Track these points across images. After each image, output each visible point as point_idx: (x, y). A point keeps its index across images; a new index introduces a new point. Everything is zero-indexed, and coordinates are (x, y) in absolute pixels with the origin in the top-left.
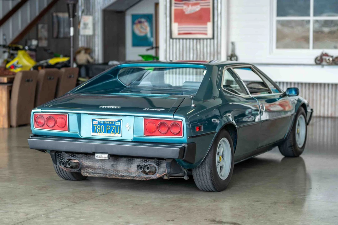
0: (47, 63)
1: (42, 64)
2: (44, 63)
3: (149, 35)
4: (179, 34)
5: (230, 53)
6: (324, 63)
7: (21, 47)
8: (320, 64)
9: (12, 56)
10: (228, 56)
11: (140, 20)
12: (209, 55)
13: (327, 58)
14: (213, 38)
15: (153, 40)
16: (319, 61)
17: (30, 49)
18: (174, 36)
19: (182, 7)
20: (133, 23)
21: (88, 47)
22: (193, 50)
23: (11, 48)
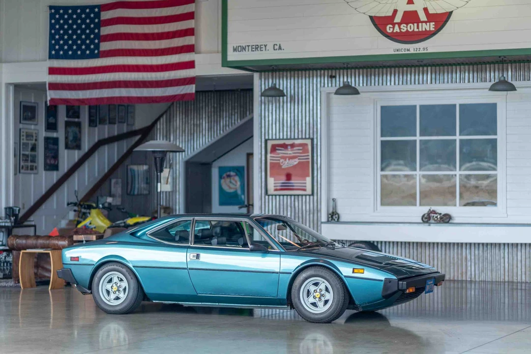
0: (124, 223)
1: (119, 224)
2: (121, 223)
3: (239, 192)
4: (276, 190)
5: (331, 211)
6: (432, 221)
7: (94, 205)
8: (427, 222)
9: (84, 216)
10: (328, 214)
11: (228, 173)
12: (308, 213)
13: (435, 215)
14: (313, 194)
15: (244, 197)
16: (427, 219)
17: (104, 208)
18: (269, 193)
19: (279, 160)
20: (221, 177)
21: (168, 205)
22: (291, 207)
23: (83, 207)
